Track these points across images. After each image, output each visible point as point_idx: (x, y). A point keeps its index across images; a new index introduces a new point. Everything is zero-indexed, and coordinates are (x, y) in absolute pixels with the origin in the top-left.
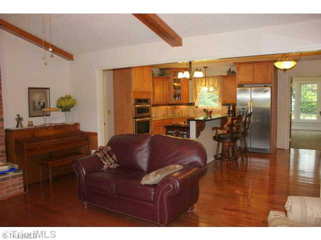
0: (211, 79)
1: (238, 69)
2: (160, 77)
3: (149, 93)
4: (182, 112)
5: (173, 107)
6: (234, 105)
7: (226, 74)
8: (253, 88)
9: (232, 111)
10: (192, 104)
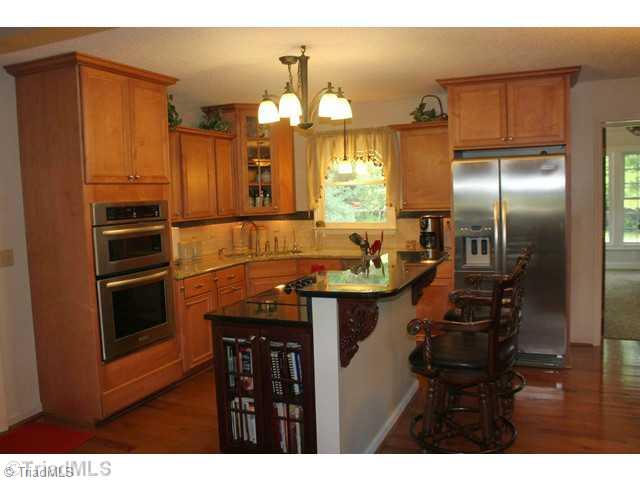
0: (361, 139)
1: (452, 102)
2: (203, 132)
3: (160, 183)
4: (276, 240)
5: (249, 225)
6: (439, 217)
7: (410, 120)
8: (504, 162)
9: (432, 234)
10: (307, 215)
